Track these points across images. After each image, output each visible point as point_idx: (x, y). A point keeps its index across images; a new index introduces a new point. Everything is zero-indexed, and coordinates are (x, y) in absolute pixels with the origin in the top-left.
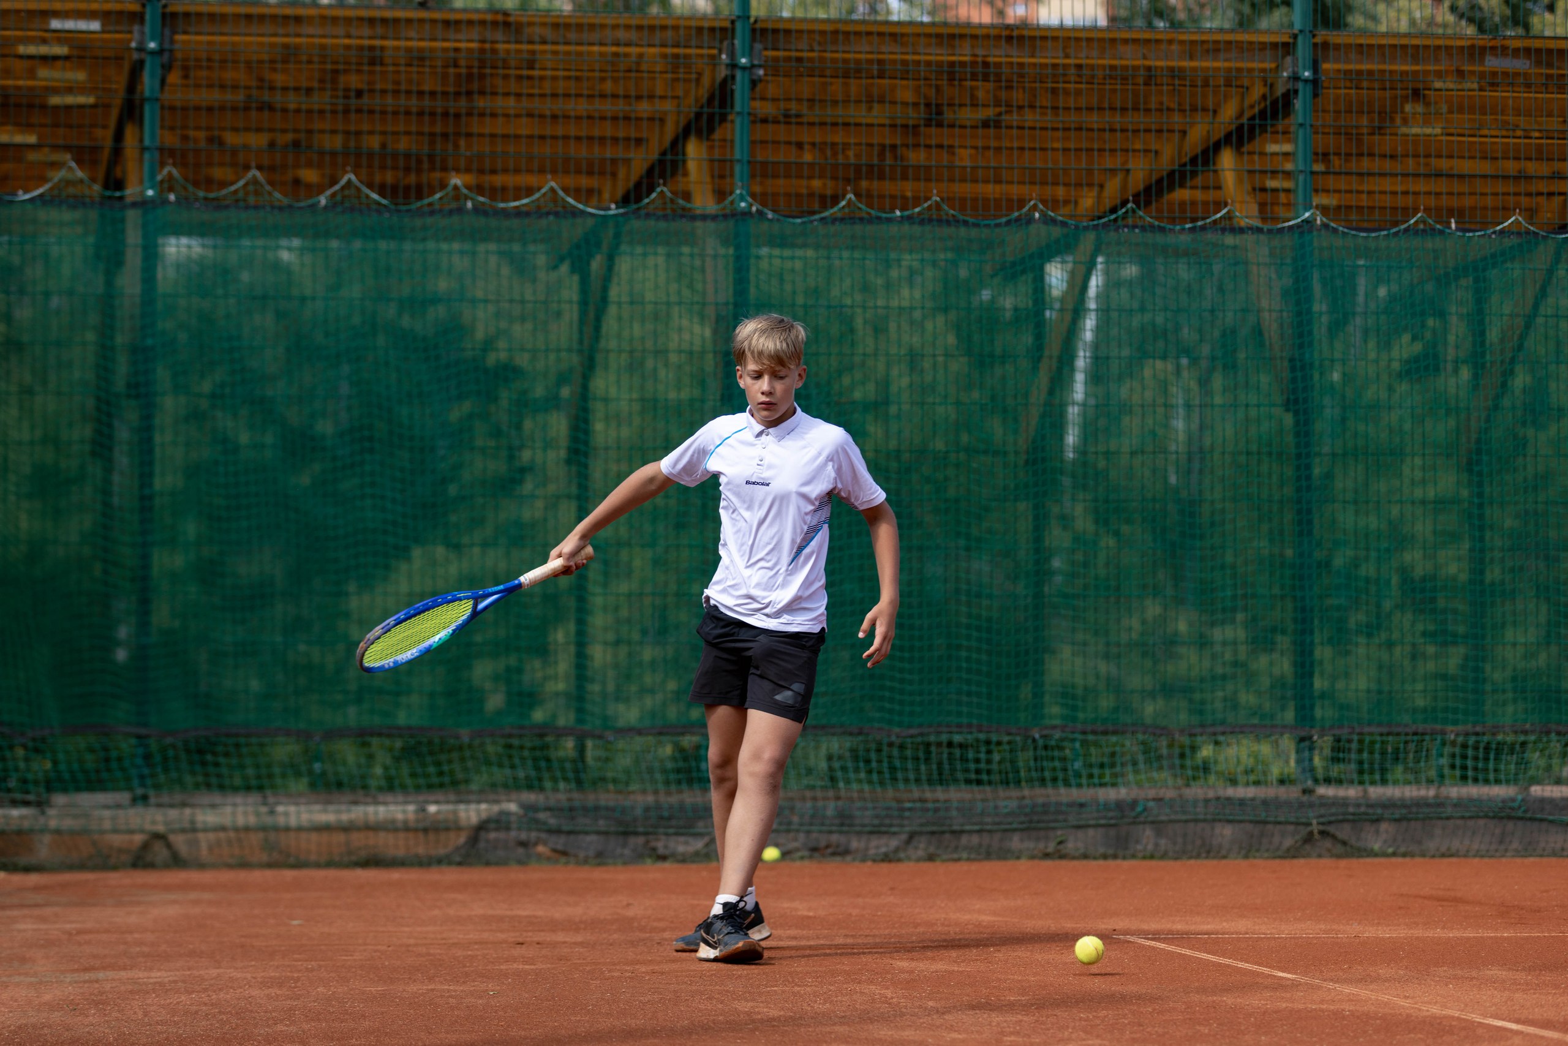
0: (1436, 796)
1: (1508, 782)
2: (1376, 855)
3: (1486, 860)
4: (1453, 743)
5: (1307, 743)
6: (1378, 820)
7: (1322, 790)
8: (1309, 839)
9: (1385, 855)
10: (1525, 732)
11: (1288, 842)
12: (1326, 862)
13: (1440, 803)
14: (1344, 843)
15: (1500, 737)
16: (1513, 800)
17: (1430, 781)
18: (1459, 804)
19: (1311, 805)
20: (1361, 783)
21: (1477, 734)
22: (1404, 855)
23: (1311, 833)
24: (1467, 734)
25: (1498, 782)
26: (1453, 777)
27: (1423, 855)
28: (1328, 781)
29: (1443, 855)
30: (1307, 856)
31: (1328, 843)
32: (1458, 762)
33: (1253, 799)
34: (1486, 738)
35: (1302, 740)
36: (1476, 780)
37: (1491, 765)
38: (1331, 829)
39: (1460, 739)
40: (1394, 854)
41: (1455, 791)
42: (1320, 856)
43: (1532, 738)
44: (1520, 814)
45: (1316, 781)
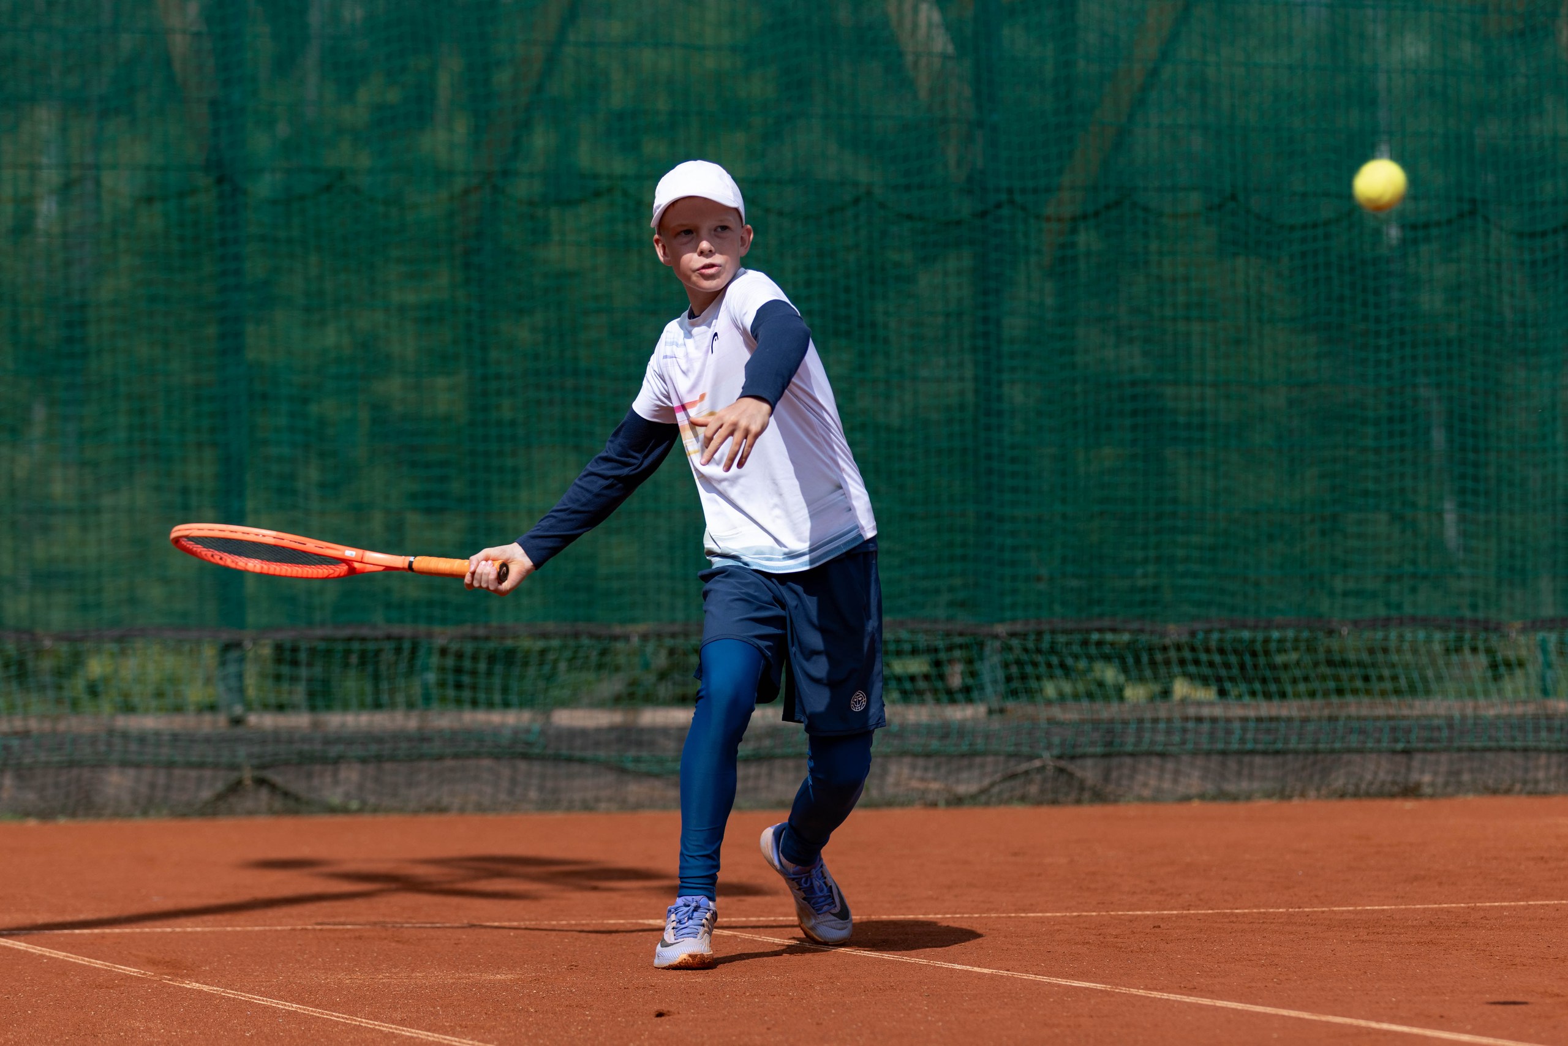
0: (420, 729)
1: (522, 705)
2: (332, 810)
3: (491, 817)
4: (444, 652)
5: (233, 655)
6: (337, 761)
7: (253, 719)
8: (235, 788)
9: (344, 810)
10: (545, 636)
11: (206, 794)
12: (263, 821)
13: (423, 737)
14: (286, 794)
15: (509, 643)
16: (528, 731)
17: (410, 706)
18: (451, 736)
19: (238, 740)
20: (313, 708)
21: (475, 638)
22: (375, 810)
23: (239, 783)
24: (463, 638)
25: (506, 705)
26: (443, 699)
27: (401, 810)
28: (266, 707)
29: (429, 809)
30: (231, 812)
31: (264, 794)
32: (451, 678)
33: (157, 734)
34: (492, 645)
35: (227, 648)
36: (475, 704)
37: (497, 681)
38: (270, 775)
39: (454, 646)
40: (360, 810)
41: (444, 720)
42: (251, 813)
43: (555, 643)
44: (536, 751)
45: (249, 707)
